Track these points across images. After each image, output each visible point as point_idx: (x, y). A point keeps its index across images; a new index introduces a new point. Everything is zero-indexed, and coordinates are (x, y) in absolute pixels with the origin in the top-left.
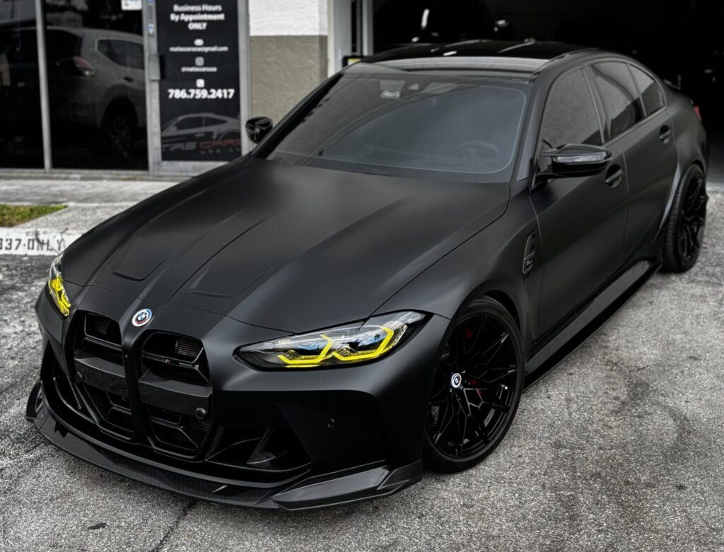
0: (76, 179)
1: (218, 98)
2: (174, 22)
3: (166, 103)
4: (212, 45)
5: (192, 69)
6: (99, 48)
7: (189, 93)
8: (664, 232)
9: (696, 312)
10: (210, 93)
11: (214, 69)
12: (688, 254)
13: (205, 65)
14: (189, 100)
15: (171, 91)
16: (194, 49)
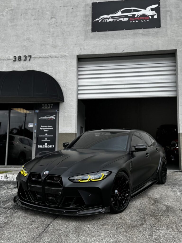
0: (13, 168)
1: (50, 147)
2: (41, 130)
3: (37, 149)
4: (49, 135)
5: (44, 141)
6: (19, 140)
7: (43, 146)
8: (158, 173)
9: (167, 190)
10: (48, 146)
11: (50, 141)
12: (164, 180)
13: (47, 140)
14: (43, 148)
15: (39, 146)
16: (45, 136)
